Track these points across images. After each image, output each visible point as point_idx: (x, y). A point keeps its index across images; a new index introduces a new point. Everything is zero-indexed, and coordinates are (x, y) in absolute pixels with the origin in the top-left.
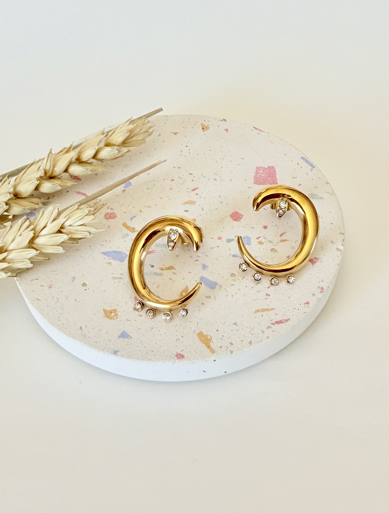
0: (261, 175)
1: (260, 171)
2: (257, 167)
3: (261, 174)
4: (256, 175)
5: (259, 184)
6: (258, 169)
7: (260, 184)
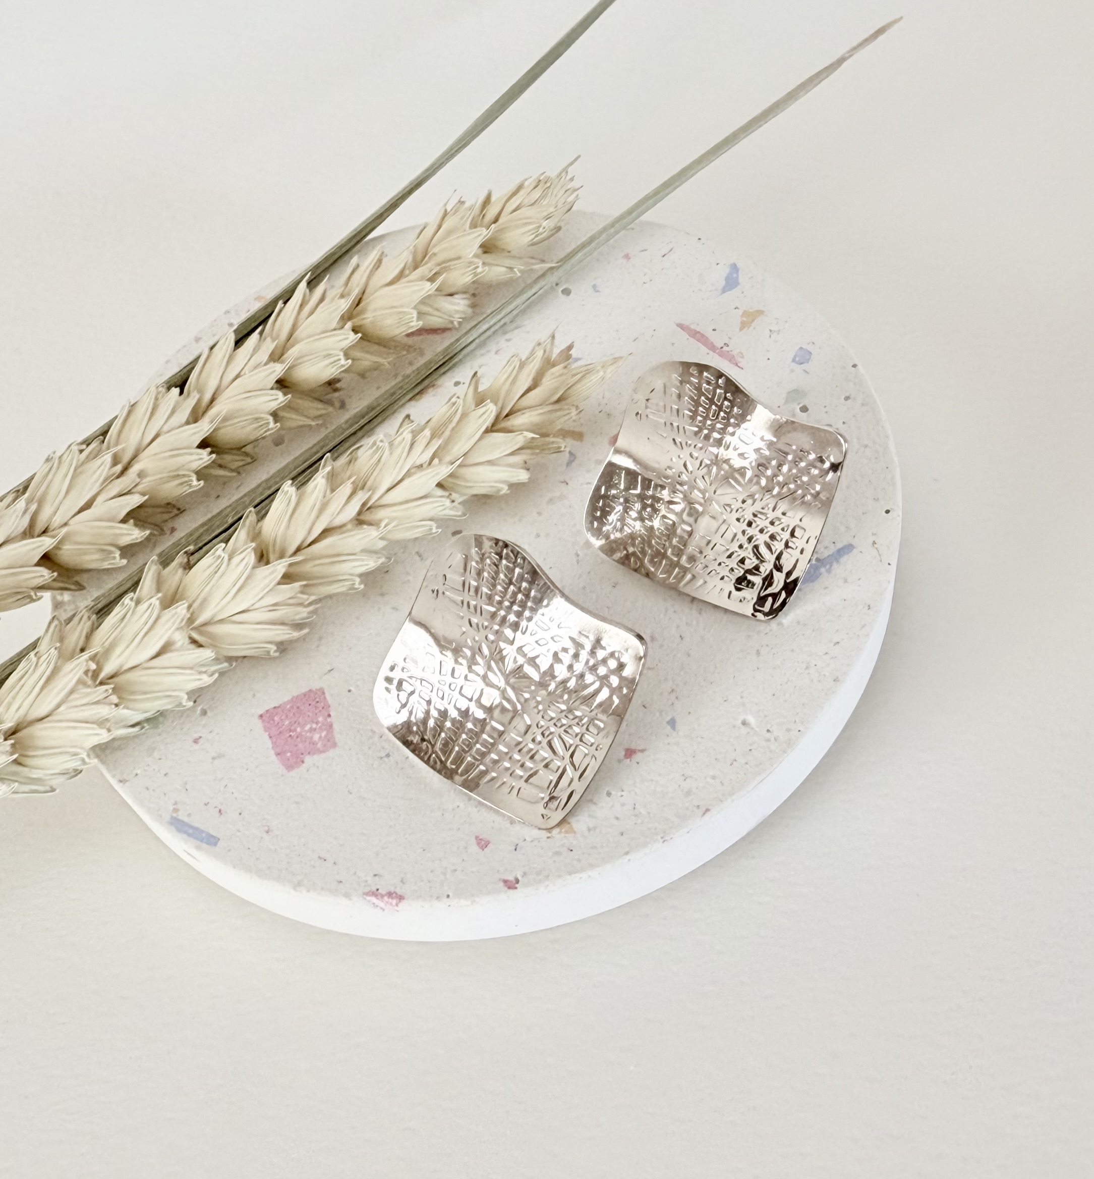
0: (314, 726)
1: (320, 737)
2: (334, 745)
3: (315, 729)
4: (329, 720)
5: (310, 691)
6: (330, 743)
7: (305, 695)
